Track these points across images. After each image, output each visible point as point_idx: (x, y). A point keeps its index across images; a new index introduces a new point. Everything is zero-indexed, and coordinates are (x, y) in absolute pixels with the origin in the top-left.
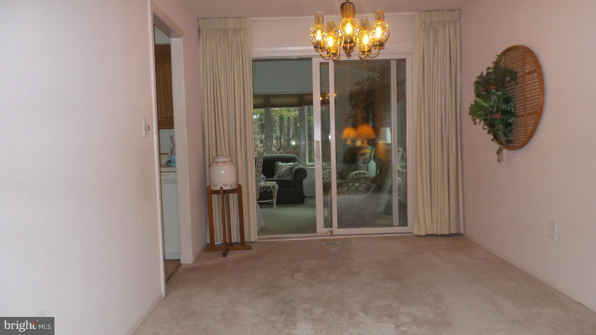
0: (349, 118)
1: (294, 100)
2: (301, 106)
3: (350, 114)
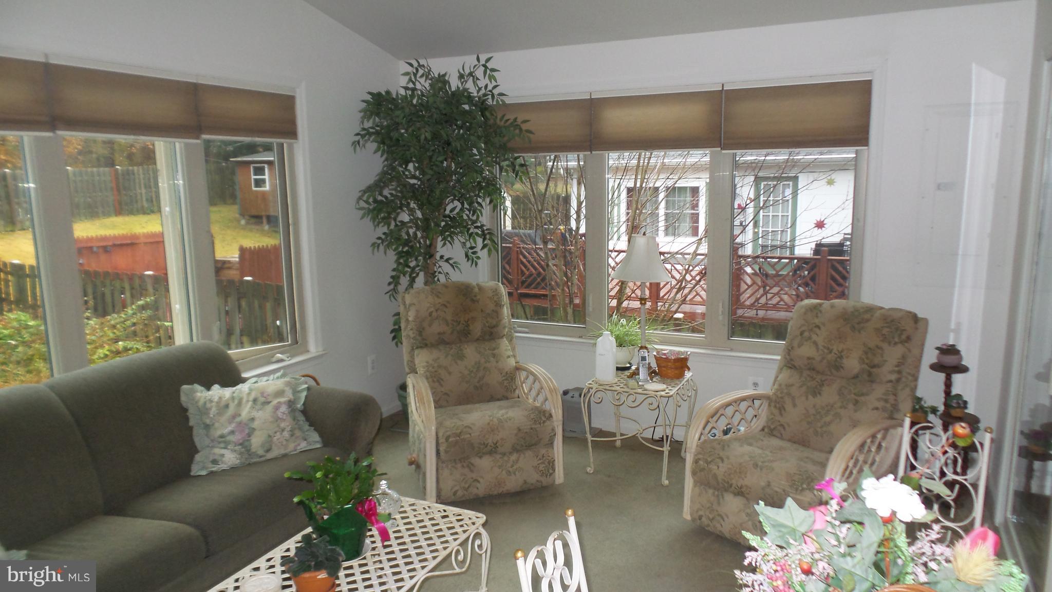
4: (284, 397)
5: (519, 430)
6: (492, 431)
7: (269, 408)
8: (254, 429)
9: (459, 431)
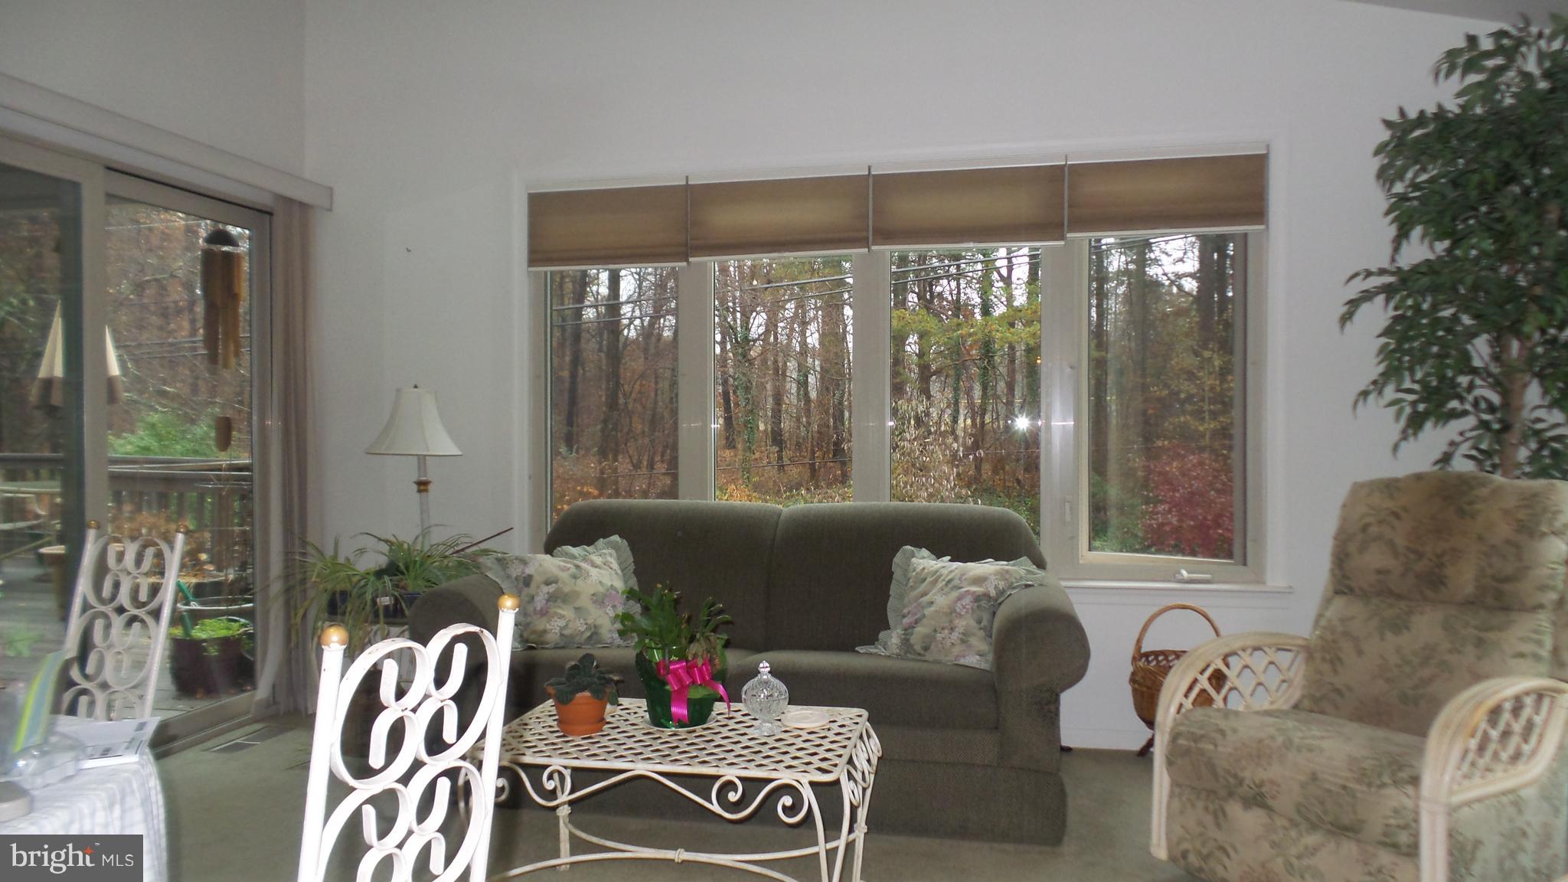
0: (1367, 296)
1: (1020, 205)
2: (1062, 238)
3: (1382, 272)
4: (981, 586)
5: (1314, 777)
6: (1259, 757)
7: (955, 594)
8: (924, 616)
9: (1202, 732)
